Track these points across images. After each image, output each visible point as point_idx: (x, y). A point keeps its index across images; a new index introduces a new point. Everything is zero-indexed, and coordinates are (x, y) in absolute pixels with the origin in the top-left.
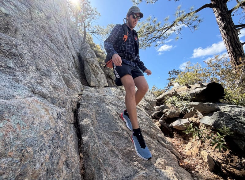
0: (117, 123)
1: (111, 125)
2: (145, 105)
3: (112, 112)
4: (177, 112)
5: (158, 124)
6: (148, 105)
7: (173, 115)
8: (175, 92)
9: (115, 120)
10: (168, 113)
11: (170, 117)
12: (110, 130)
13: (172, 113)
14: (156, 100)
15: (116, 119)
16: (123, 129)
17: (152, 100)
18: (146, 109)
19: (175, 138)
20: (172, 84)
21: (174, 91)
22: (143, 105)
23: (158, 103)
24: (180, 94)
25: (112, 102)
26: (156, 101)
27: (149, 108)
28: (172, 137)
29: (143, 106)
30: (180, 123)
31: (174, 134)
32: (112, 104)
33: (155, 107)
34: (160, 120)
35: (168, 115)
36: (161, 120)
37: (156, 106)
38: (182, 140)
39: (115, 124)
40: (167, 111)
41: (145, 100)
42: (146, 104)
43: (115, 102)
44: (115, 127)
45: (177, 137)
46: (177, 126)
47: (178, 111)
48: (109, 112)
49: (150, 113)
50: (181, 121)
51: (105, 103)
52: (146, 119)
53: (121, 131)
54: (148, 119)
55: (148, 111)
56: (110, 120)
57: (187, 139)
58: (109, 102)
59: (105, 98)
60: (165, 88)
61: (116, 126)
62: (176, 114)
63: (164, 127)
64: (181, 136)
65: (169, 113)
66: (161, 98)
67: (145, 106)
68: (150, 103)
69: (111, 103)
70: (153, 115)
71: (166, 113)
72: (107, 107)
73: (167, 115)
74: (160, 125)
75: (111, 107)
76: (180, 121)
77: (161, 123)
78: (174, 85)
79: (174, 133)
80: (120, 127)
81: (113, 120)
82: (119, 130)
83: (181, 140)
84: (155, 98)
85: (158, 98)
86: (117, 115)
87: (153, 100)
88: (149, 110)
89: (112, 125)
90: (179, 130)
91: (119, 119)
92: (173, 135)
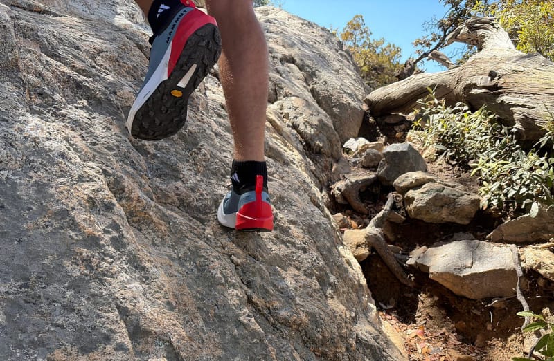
0: (101, 278)
1: (35, 300)
2: (307, 123)
3: (63, 173)
4: (466, 199)
5: (358, 246)
6: (322, 126)
7: (445, 215)
8: (495, 87)
9: (86, 252)
10: (419, 197)
11: (426, 218)
12: (19, 346)
13: (439, 201)
14: (368, 102)
15: (93, 242)
16: (147, 333)
17: (346, 99)
18: (309, 149)
19: (420, 322)
20: (481, 32)
21: (484, 80)
22: (300, 121)
23: (371, 120)
24: (514, 109)
25: (89, 83)
26: (365, 107)
27: (326, 150)
28: (406, 315)
29: (295, 127)
30: (469, 263)
31: (420, 305)
32: (90, 96)
33: (355, 144)
34: (371, 229)
35: (418, 209)
36: (377, 225)
37: (360, 135)
38: (453, 339)
39: (77, 285)
40: (418, 185)
41: (313, 91)
42: (315, 120)
43: (114, 88)
44: (73, 317)
45: (430, 322)
46: (452, 275)
47: (475, 197)
48: (42, 174)
49: (324, 177)
50: (478, 253)
51: (22, 84)
52: (311, 230)
53: (120, 347)
54: (319, 224)
55: (315, 161)
56: (35, 256)
57: (478, 342)
58: (66, 80)
59: (30, 34)
60: (418, 43)
61: (84, 304)
62: (462, 209)
63: (383, 263)
64: (454, 320)
65: (427, 197)
66: (394, 100)
67: (310, 131)
68: (332, 115)
69: (78, 85)
70: (339, 186)
71: (410, 193)
72: (34, 126)
73: (411, 207)
74: (364, 251)
75: (76, 124)
76: (473, 252)
77: (371, 242)
78: (488, 43)
79: (422, 297)
80: (124, 312)
81: (69, 253)
82: (107, 339)
83: (446, 341)
84: (360, 93)
85: (378, 94)
86: (109, 207)
87: (353, 103)
88: (324, 161)
89: (52, 301)
90: (452, 293)
91: (118, 242)
92: (415, 308)
